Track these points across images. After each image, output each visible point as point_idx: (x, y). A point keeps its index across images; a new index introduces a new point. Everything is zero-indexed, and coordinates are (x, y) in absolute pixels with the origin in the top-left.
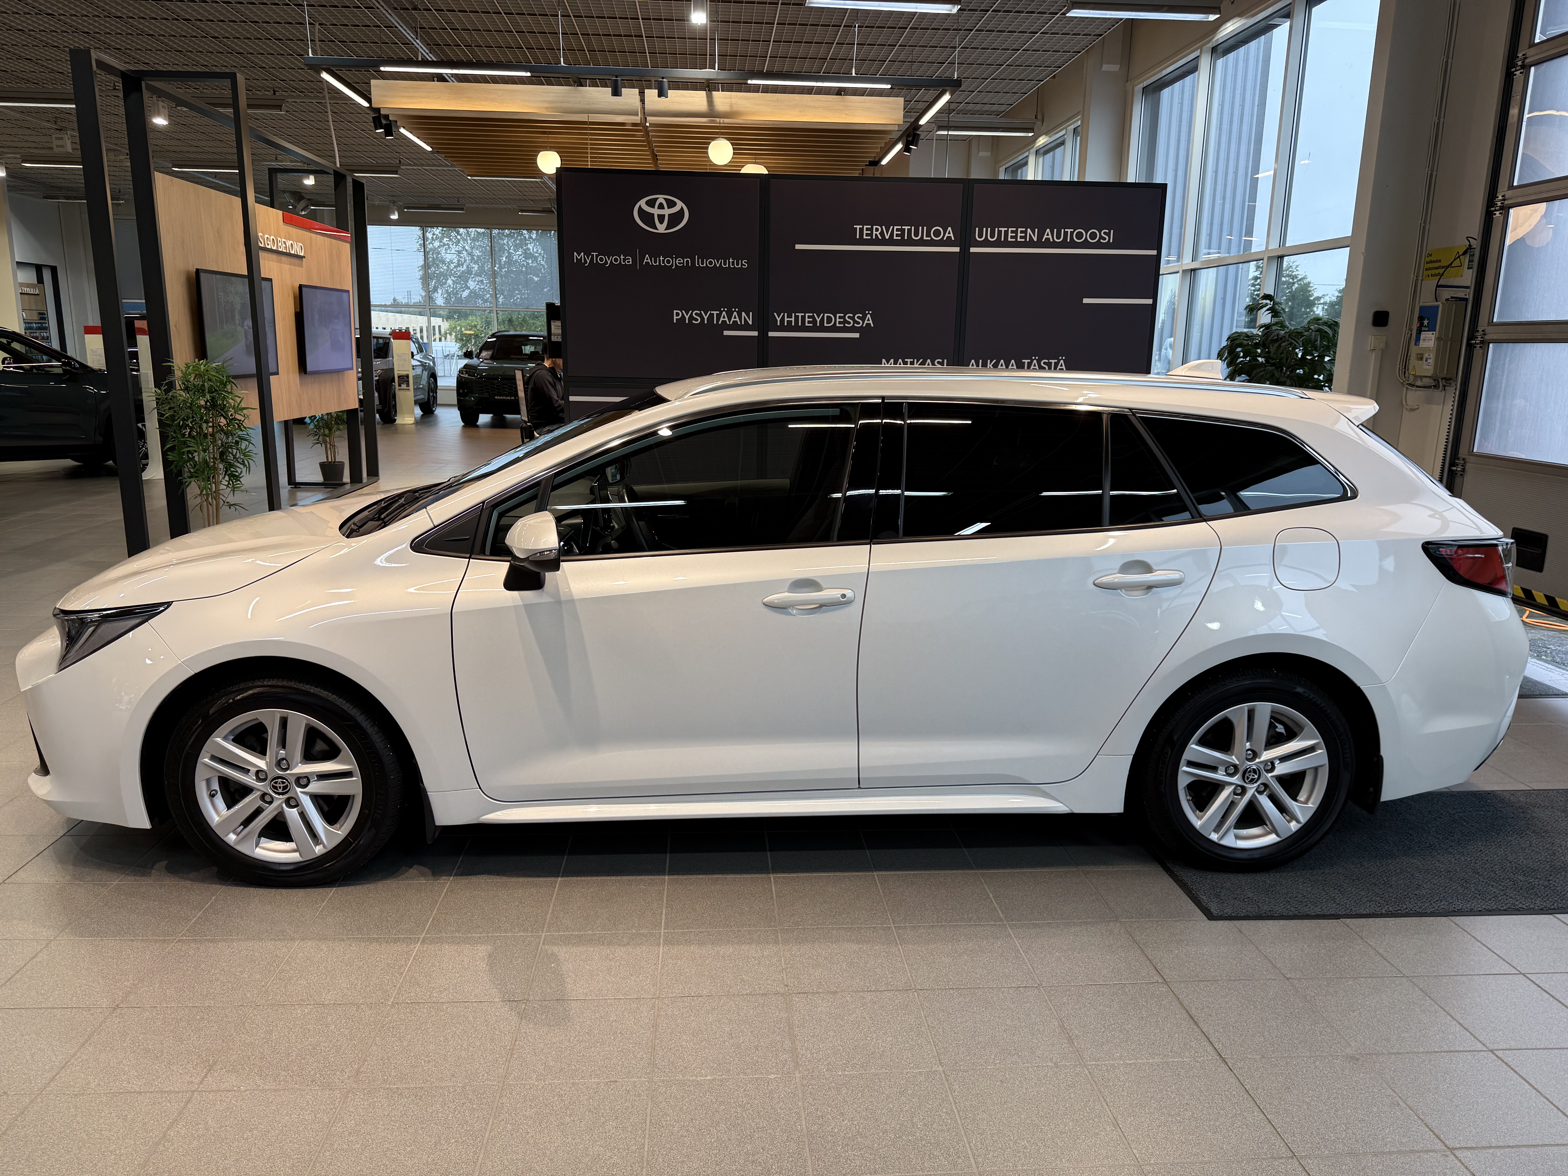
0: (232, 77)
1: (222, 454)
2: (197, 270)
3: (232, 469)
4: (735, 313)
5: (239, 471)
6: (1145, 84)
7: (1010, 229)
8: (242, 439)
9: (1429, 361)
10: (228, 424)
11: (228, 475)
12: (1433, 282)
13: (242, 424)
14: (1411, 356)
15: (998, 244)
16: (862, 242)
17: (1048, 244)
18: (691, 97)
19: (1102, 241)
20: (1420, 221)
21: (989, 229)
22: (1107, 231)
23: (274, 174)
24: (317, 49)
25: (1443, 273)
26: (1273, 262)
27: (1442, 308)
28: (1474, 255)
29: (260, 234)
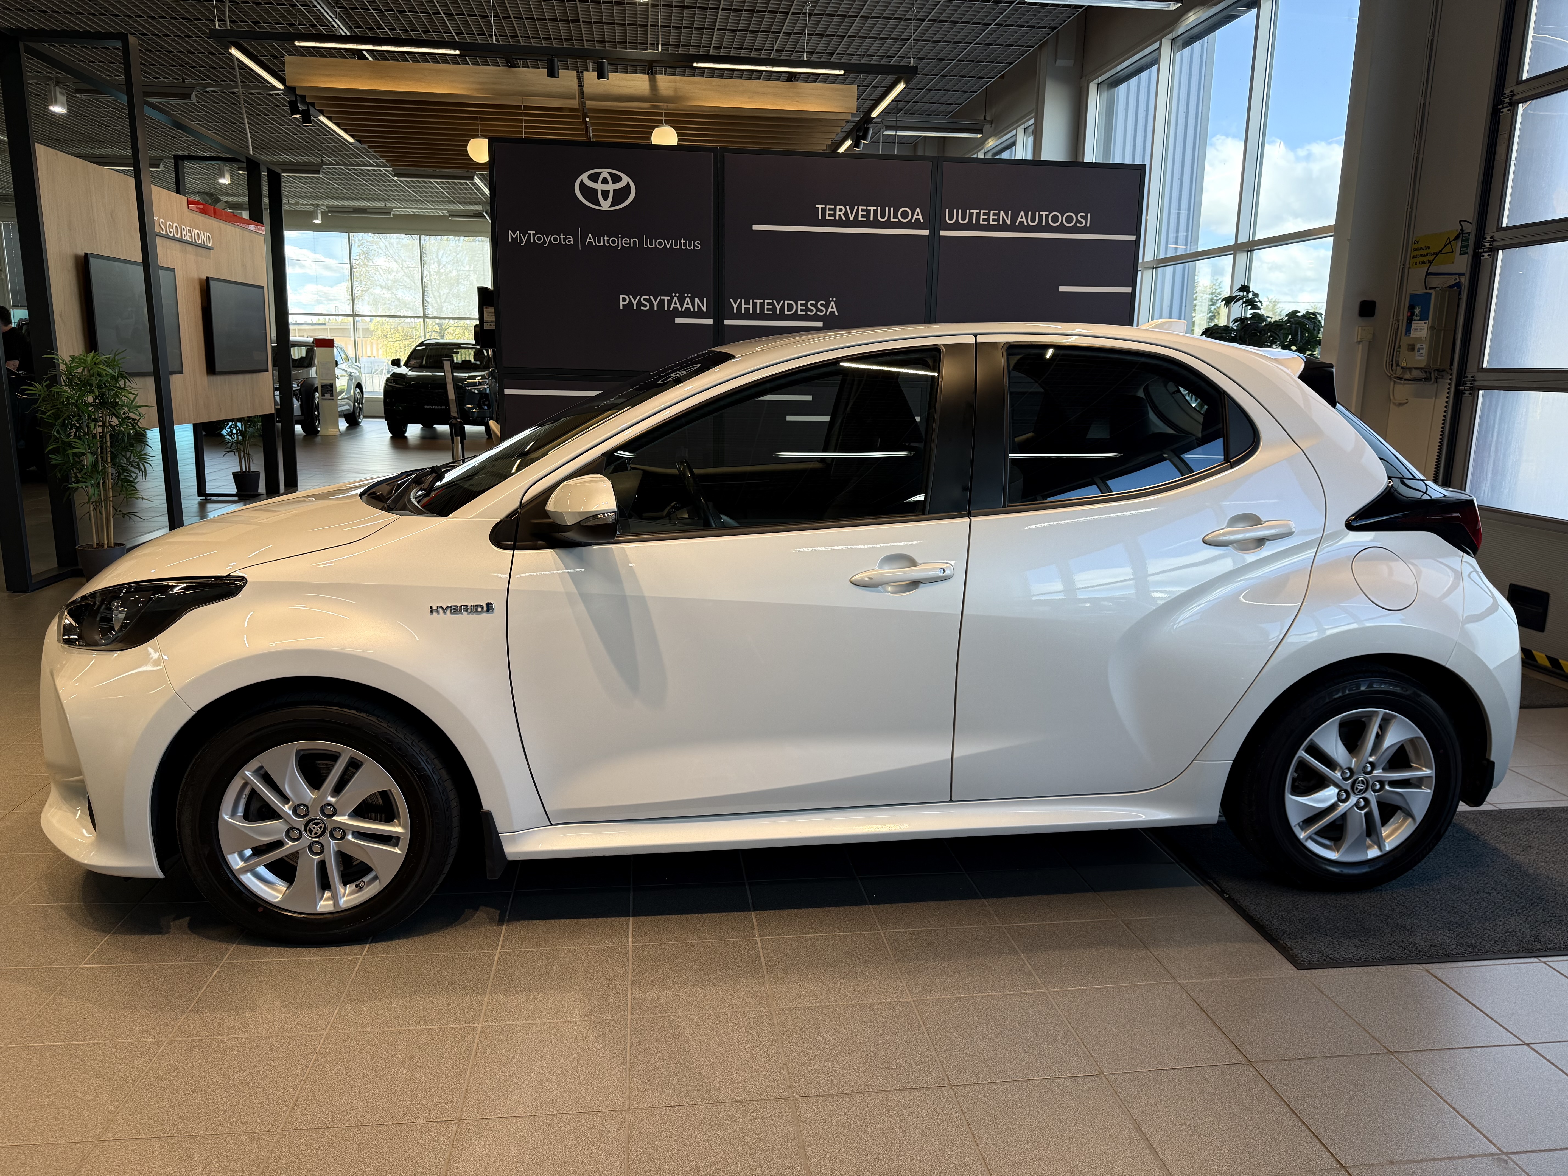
0: (123, 38)
2: (86, 254)
3: (125, 474)
4: (688, 299)
6: (1100, 80)
7: (982, 211)
9: (1421, 351)
10: (120, 423)
12: (1424, 270)
13: (136, 424)
14: (1400, 347)
15: (969, 227)
16: (824, 223)
17: (1022, 228)
18: (633, 80)
19: (1078, 225)
20: (1406, 207)
21: (960, 211)
22: (1084, 214)
23: (180, 162)
24: (226, 27)
25: (1433, 260)
26: (1242, 257)
27: (1435, 294)
28: (1468, 240)
29: (161, 220)
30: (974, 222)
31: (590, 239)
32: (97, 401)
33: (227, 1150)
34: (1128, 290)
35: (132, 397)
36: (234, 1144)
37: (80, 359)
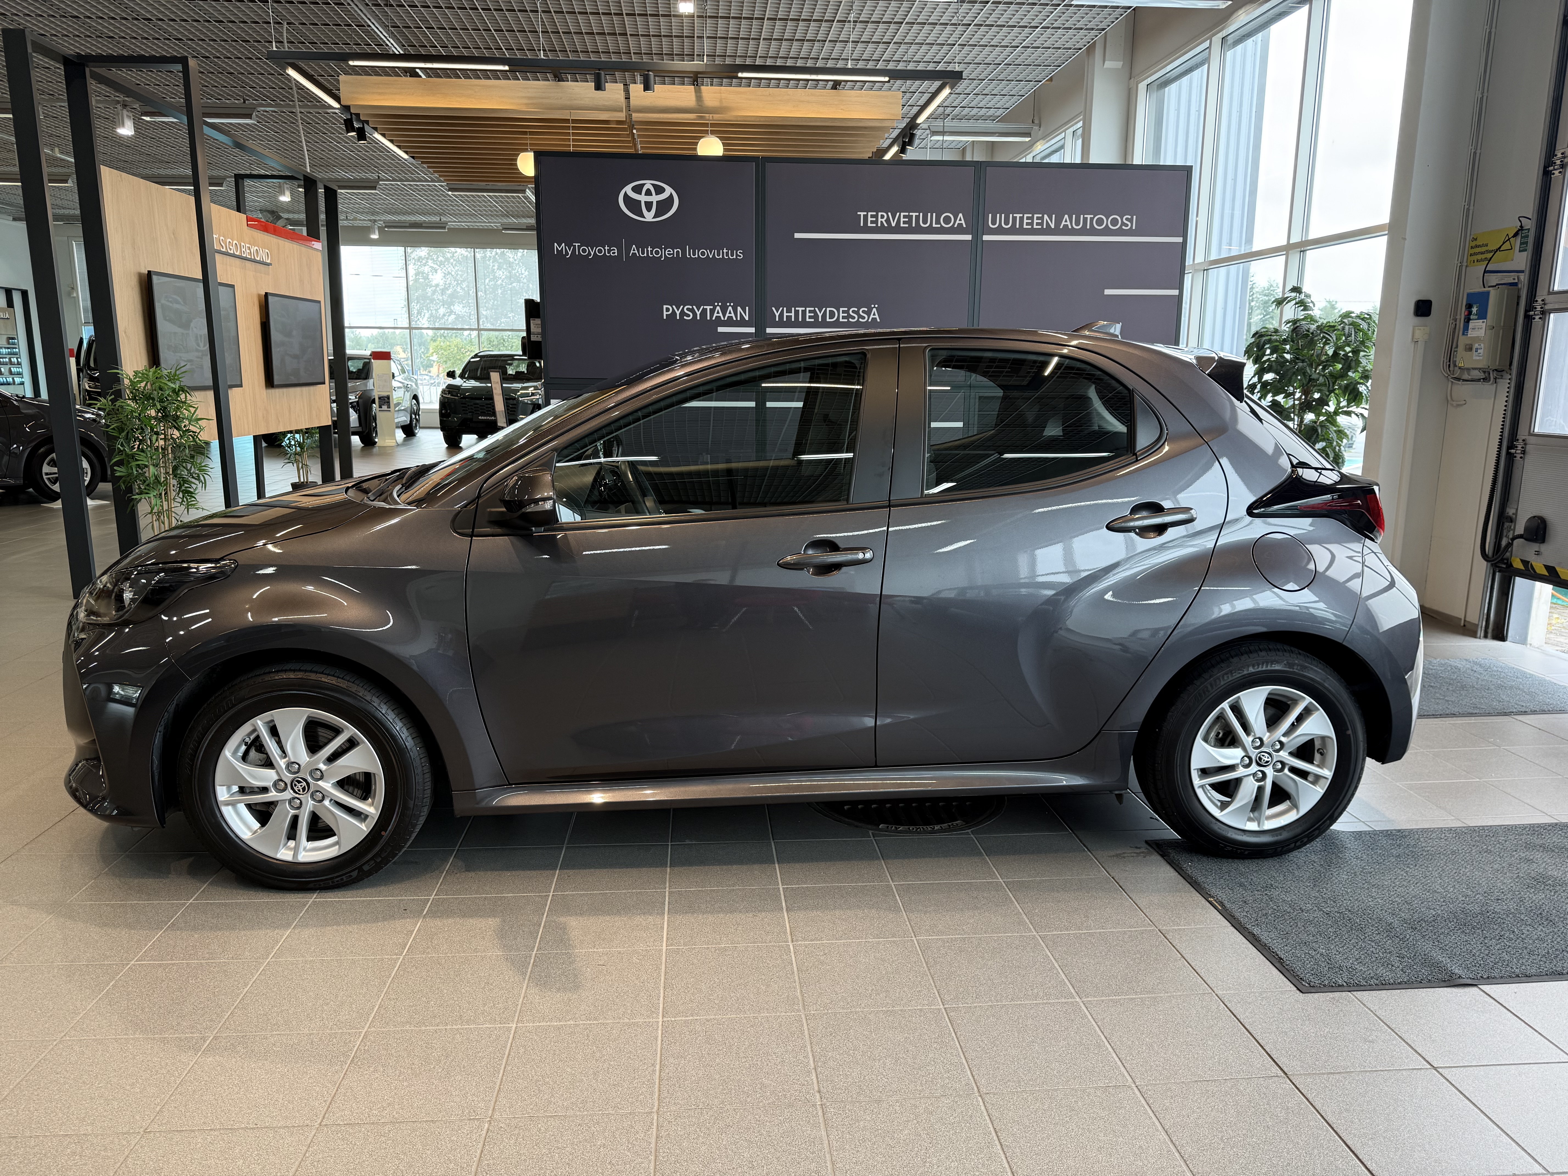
0: (184, 62)
1: (175, 469)
2: (149, 272)
3: (186, 485)
4: (730, 308)
5: (194, 486)
6: (1149, 80)
7: (1026, 215)
9: (1479, 351)
10: (181, 436)
11: (182, 492)
12: (1481, 267)
13: (197, 437)
14: (1457, 347)
15: (1012, 231)
16: (867, 230)
17: (1067, 231)
18: (678, 92)
19: (1124, 227)
20: (1463, 204)
21: (1003, 215)
22: (1129, 217)
23: (240, 181)
24: (284, 48)
25: (1491, 258)
26: (1295, 257)
27: (1493, 293)
28: (1527, 236)
29: (221, 238)
30: (1018, 227)
31: (634, 250)
32: (160, 414)
33: (266, 1143)
34: (1176, 292)
35: (192, 410)
36: (274, 1137)
37: (143, 374)
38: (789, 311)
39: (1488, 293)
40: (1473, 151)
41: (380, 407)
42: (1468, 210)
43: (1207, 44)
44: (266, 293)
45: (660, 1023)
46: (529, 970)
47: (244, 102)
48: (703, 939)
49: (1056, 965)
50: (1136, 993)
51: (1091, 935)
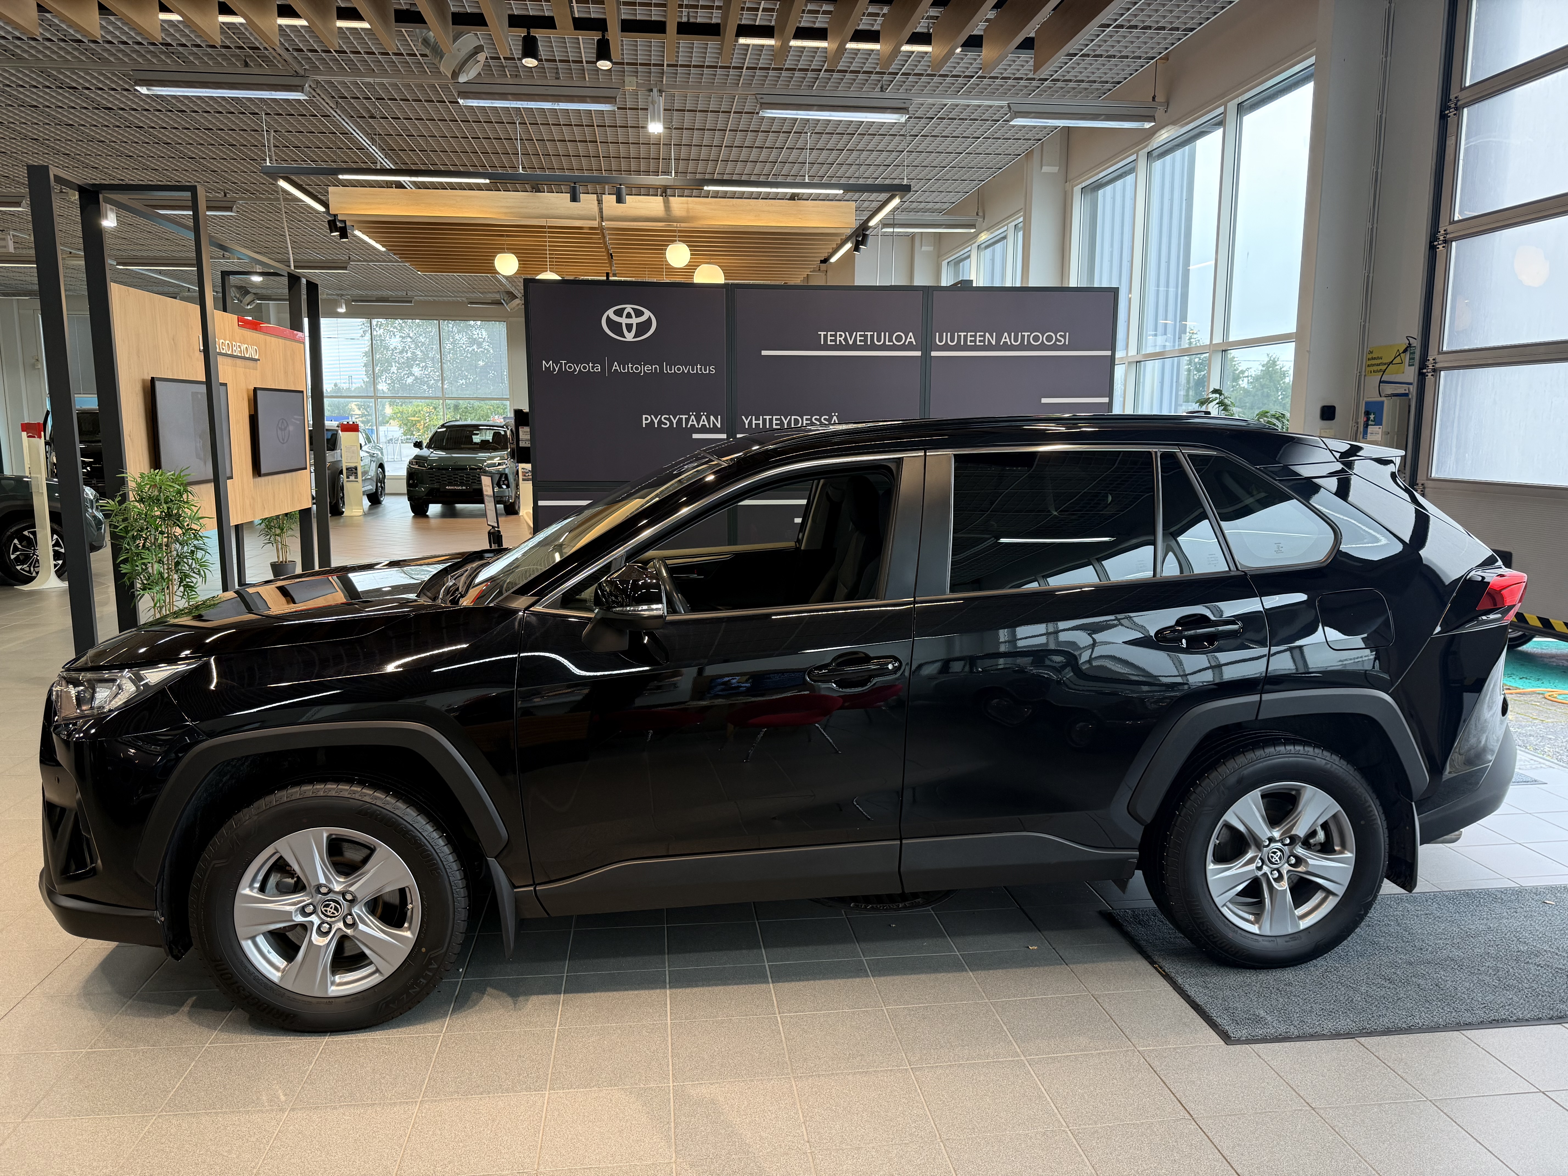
0: (193, 190)
1: (177, 564)
2: (153, 378)
3: (188, 580)
4: (704, 417)
5: (194, 580)
6: (1084, 185)
7: (969, 334)
8: (197, 549)
10: (184, 534)
11: (183, 586)
12: (1377, 378)
13: (198, 534)
15: (958, 348)
16: (826, 347)
17: (1006, 347)
18: (649, 202)
19: (1058, 343)
20: (1360, 321)
21: (949, 334)
22: (1063, 333)
23: (226, 277)
25: (1385, 370)
26: (1217, 356)
27: (1387, 404)
28: (1414, 353)
30: (962, 344)
31: (616, 366)
32: (164, 514)
34: (1106, 399)
35: (195, 509)
37: (145, 476)
38: (757, 419)
39: (1382, 403)
40: (1366, 274)
41: (348, 477)
42: (1364, 326)
43: (1134, 157)
44: (255, 389)
45: (671, 1088)
46: (555, 1043)
47: (225, 196)
48: (702, 1013)
49: (1005, 1028)
50: (1071, 1051)
51: (1035, 1000)
